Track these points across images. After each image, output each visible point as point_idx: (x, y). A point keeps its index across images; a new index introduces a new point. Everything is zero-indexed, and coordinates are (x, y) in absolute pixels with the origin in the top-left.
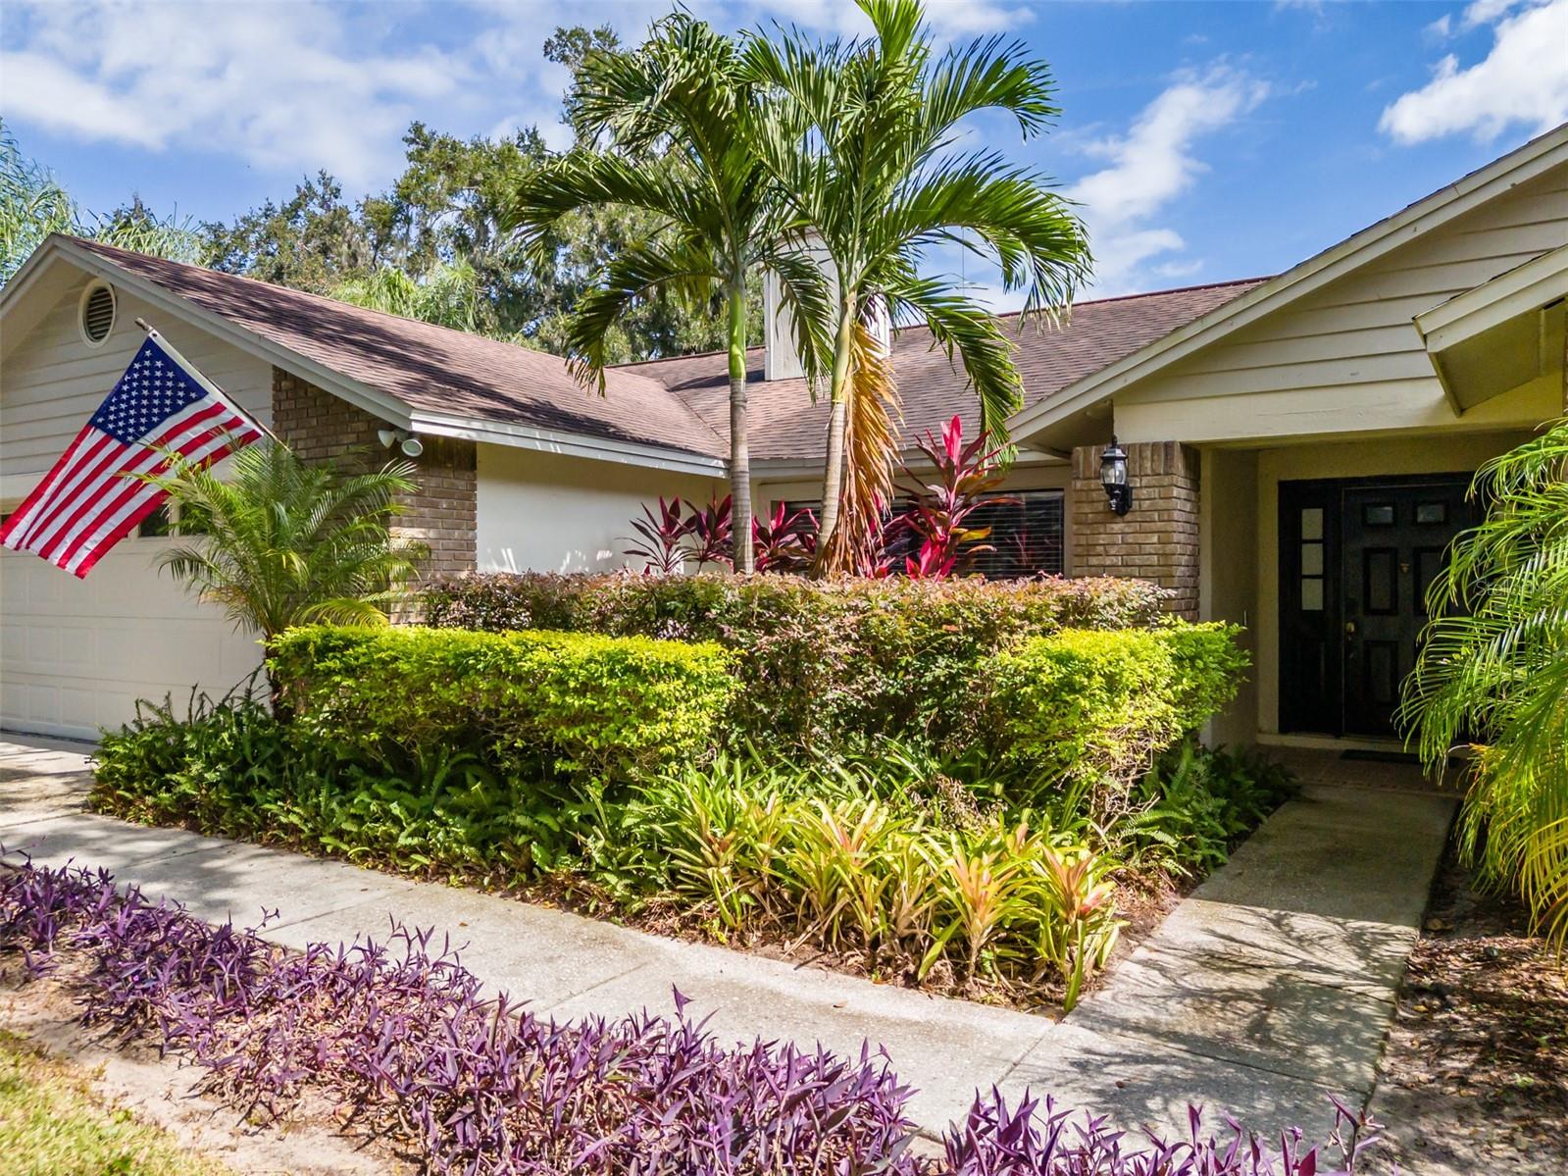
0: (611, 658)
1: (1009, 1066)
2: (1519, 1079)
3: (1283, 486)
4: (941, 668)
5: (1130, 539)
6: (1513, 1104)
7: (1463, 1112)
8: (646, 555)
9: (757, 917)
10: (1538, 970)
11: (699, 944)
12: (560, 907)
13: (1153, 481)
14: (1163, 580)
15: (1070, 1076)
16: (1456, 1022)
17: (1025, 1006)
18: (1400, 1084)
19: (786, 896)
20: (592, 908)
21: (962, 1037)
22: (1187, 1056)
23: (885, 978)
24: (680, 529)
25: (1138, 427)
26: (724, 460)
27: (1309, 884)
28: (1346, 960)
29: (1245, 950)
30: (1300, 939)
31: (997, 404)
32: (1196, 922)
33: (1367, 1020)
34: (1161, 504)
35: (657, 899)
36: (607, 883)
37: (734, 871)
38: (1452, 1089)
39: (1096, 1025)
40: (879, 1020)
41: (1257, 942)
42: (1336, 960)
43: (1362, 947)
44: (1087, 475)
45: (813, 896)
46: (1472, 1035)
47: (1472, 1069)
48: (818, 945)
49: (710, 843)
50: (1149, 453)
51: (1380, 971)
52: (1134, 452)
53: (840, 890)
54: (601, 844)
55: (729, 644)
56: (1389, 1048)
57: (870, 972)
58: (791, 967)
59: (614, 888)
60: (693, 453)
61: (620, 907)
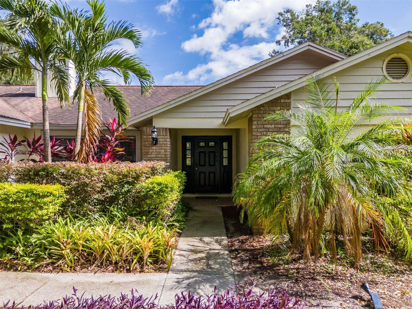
0: (27, 191)
1: (162, 287)
2: (257, 265)
3: (183, 137)
4: (126, 188)
5: (157, 151)
6: (258, 271)
7: (250, 275)
8: (4, 153)
9: (78, 262)
10: (251, 242)
11: (60, 273)
12: (5, 270)
13: (163, 137)
14: (165, 160)
15: (177, 286)
16: (242, 256)
17: (158, 271)
18: (238, 271)
19: (85, 254)
20: (19, 269)
21: (148, 282)
22: (198, 275)
23: (121, 272)
24: (17, 145)
25: (158, 123)
26: (31, 123)
27: (203, 230)
28: (217, 247)
29: (198, 248)
30: (207, 243)
31: (122, 114)
32: (185, 243)
33: (226, 259)
34: (165, 143)
35: (44, 262)
36: (25, 260)
37: (71, 250)
38: (247, 270)
39: (176, 272)
40: (125, 283)
41: (199, 245)
42: (216, 247)
43: (219, 243)
44: (147, 134)
45: (96, 254)
46: (246, 258)
47: (249, 265)
48: (98, 266)
49: (63, 244)
50: (162, 130)
51: (224, 247)
52: (159, 129)
53: (105, 251)
54: (22, 248)
55: (64, 184)
56: (233, 264)
57: (116, 271)
58: (93, 274)
59: (28, 261)
60: (20, 120)
61: (29, 267)
